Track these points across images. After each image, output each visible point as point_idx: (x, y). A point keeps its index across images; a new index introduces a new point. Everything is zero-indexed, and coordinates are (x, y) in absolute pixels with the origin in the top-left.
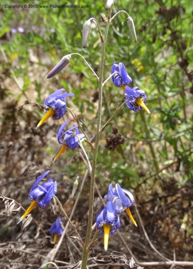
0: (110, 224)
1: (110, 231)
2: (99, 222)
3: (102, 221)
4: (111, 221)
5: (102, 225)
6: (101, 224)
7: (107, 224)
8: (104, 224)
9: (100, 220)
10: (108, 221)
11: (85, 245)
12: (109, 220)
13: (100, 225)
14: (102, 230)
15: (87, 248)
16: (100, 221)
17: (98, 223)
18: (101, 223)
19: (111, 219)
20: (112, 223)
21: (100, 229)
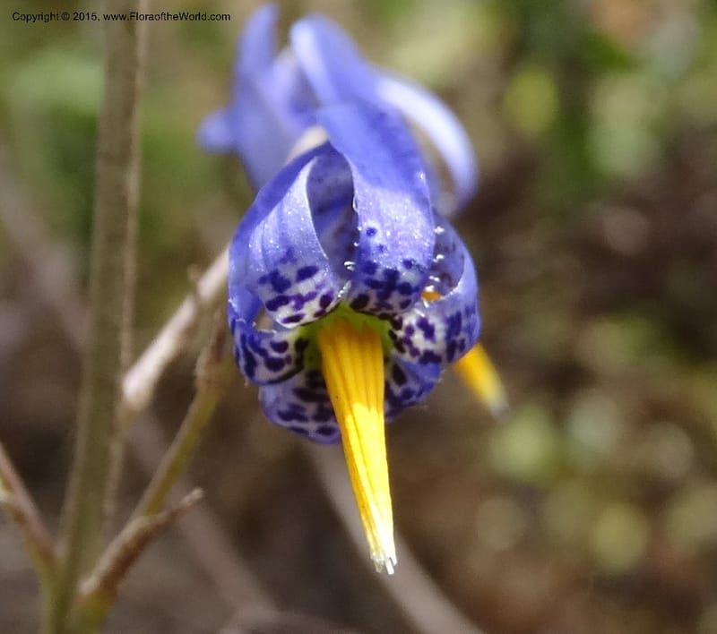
0: (395, 299)
3: (306, 273)
4: (407, 276)
5: (311, 309)
6: (301, 300)
7: (359, 303)
8: (326, 300)
9: (289, 255)
10: (379, 276)
12: (384, 262)
16: (289, 272)
17: (267, 294)
18: (304, 288)
19: (408, 257)
20: (412, 297)
21: (273, 365)
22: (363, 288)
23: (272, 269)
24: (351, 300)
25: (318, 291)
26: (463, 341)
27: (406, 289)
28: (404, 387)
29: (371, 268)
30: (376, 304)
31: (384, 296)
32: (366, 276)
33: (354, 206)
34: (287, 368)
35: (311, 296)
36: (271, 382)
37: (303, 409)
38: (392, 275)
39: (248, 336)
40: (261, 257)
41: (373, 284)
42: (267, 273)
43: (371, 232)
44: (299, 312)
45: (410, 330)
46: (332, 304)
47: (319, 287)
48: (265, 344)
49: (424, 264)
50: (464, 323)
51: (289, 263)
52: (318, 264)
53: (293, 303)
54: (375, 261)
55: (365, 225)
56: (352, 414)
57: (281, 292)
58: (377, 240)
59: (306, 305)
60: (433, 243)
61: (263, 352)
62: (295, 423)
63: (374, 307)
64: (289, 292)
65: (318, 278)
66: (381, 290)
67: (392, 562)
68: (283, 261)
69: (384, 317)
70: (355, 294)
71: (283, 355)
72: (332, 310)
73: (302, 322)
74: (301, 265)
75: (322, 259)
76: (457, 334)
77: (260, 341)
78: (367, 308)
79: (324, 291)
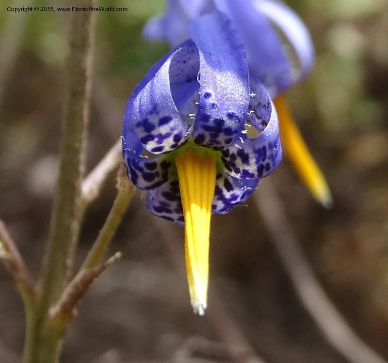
0: (222, 137)
1: (218, 192)
2: (147, 126)
3: (165, 121)
4: (229, 123)
5: (167, 144)
6: (162, 138)
7: (199, 140)
8: (177, 138)
9: (155, 109)
10: (211, 123)
11: (39, 289)
12: (214, 115)
13: (150, 146)
14: (166, 187)
15: (54, 310)
16: (154, 120)
17: (141, 133)
18: (164, 130)
19: (230, 111)
20: (234, 136)
21: (147, 177)
22: (201, 131)
23: (144, 117)
24: (194, 138)
25: (172, 132)
26: (268, 164)
27: (228, 131)
28: (231, 192)
29: (206, 118)
30: (210, 141)
31: (214, 136)
32: (203, 123)
33: (198, 79)
34: (157, 180)
35: (168, 135)
36: (148, 188)
37: (168, 205)
38: (220, 122)
39: (131, 159)
40: (138, 110)
41: (207, 128)
42: (141, 120)
43: (208, 95)
44: (161, 145)
45: (233, 157)
46: (182, 141)
47: (172, 129)
48: (142, 164)
49: (241, 116)
50: (268, 153)
51: (154, 114)
52: (172, 115)
53: (156, 139)
54: (209, 114)
55: (204, 91)
56: (190, 210)
57: (150, 132)
58: (210, 101)
59: (165, 140)
60: (248, 103)
61: (141, 170)
62: (164, 214)
63: (209, 142)
64: (154, 133)
65: (172, 124)
66: (212, 132)
67: (203, 307)
68: (151, 113)
69: (216, 149)
70: (196, 135)
71: (154, 172)
72: (183, 144)
73: (163, 151)
74: (161, 115)
75: (175, 112)
76: (264, 160)
77: (138, 162)
78: (204, 143)
79: (176, 132)
